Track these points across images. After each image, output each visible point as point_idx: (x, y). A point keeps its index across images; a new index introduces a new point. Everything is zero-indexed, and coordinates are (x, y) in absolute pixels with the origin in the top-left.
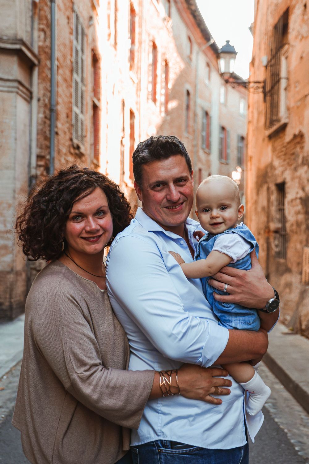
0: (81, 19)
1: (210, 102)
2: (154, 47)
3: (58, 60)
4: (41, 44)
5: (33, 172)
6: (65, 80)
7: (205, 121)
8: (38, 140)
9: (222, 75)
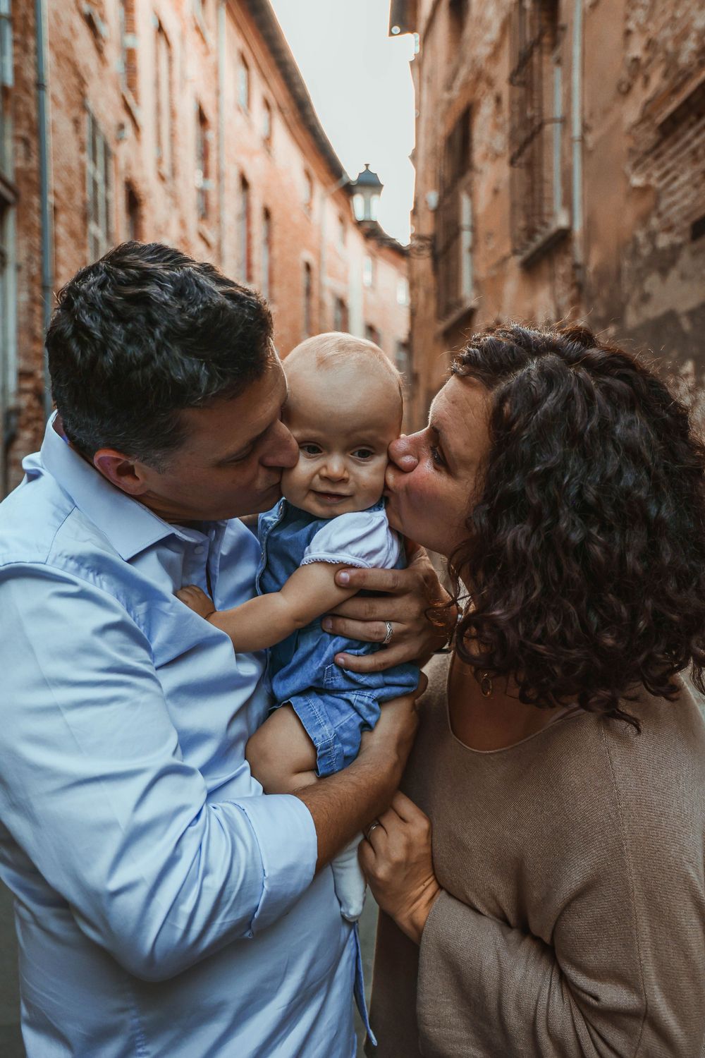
0: (102, 126)
1: (346, 281)
2: (245, 184)
3: (56, 194)
4: (20, 164)
5: (12, 402)
6: (73, 234)
7: (339, 315)
8: (19, 342)
9: (359, 224)
